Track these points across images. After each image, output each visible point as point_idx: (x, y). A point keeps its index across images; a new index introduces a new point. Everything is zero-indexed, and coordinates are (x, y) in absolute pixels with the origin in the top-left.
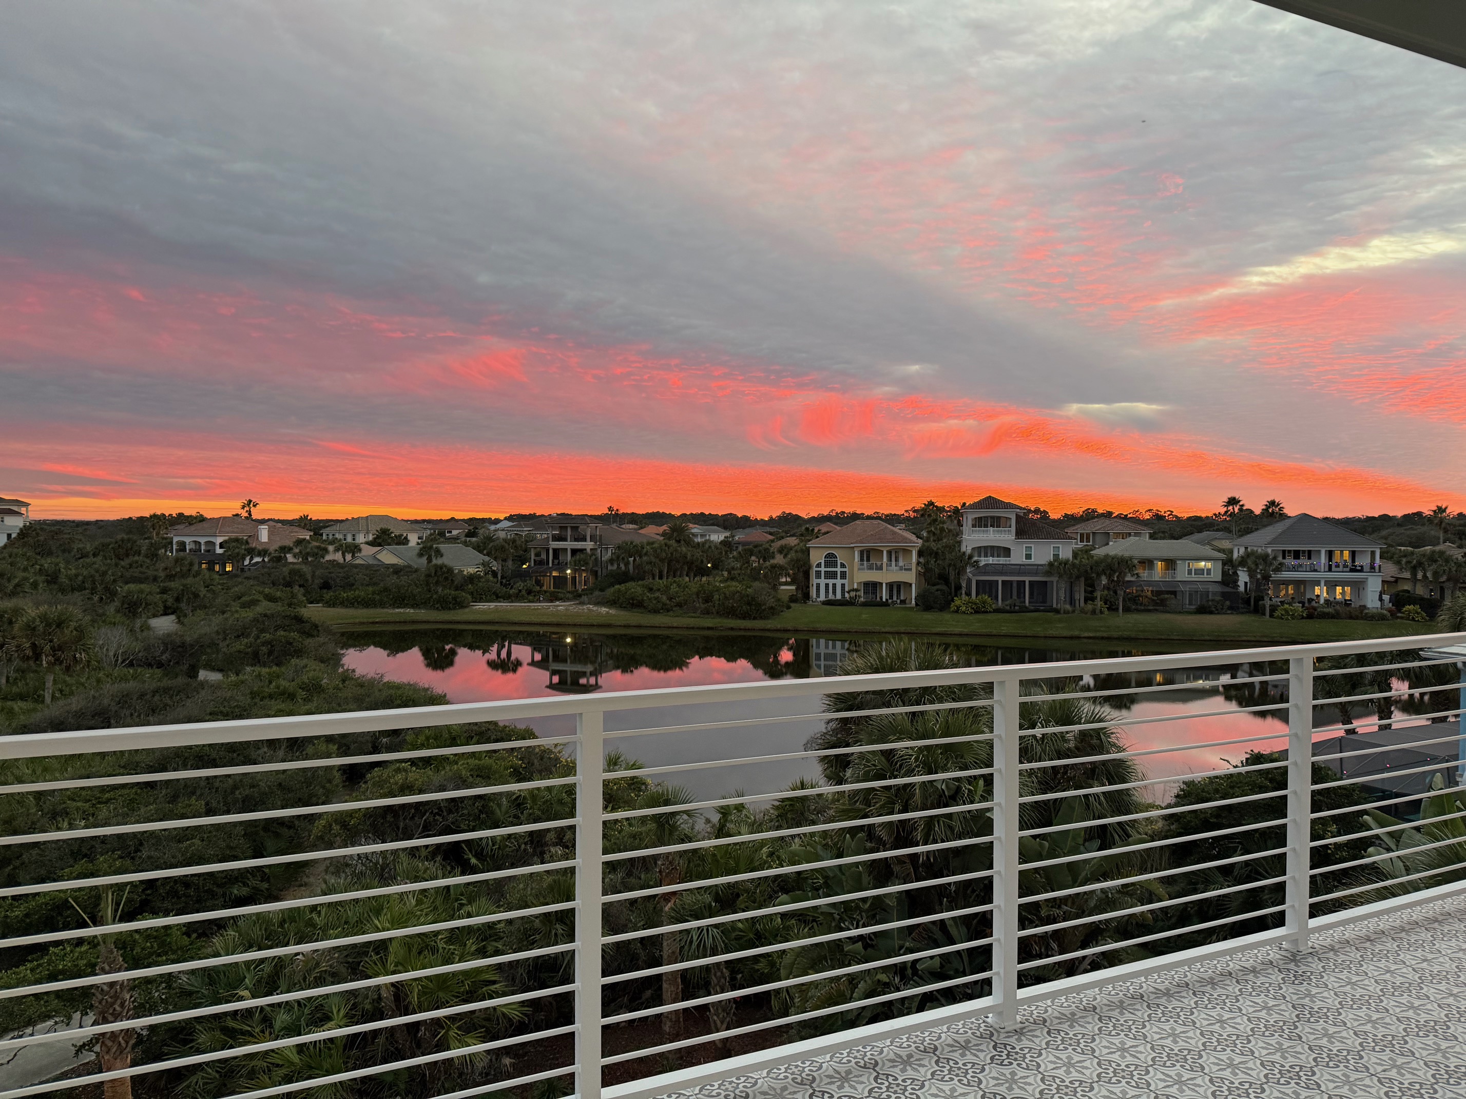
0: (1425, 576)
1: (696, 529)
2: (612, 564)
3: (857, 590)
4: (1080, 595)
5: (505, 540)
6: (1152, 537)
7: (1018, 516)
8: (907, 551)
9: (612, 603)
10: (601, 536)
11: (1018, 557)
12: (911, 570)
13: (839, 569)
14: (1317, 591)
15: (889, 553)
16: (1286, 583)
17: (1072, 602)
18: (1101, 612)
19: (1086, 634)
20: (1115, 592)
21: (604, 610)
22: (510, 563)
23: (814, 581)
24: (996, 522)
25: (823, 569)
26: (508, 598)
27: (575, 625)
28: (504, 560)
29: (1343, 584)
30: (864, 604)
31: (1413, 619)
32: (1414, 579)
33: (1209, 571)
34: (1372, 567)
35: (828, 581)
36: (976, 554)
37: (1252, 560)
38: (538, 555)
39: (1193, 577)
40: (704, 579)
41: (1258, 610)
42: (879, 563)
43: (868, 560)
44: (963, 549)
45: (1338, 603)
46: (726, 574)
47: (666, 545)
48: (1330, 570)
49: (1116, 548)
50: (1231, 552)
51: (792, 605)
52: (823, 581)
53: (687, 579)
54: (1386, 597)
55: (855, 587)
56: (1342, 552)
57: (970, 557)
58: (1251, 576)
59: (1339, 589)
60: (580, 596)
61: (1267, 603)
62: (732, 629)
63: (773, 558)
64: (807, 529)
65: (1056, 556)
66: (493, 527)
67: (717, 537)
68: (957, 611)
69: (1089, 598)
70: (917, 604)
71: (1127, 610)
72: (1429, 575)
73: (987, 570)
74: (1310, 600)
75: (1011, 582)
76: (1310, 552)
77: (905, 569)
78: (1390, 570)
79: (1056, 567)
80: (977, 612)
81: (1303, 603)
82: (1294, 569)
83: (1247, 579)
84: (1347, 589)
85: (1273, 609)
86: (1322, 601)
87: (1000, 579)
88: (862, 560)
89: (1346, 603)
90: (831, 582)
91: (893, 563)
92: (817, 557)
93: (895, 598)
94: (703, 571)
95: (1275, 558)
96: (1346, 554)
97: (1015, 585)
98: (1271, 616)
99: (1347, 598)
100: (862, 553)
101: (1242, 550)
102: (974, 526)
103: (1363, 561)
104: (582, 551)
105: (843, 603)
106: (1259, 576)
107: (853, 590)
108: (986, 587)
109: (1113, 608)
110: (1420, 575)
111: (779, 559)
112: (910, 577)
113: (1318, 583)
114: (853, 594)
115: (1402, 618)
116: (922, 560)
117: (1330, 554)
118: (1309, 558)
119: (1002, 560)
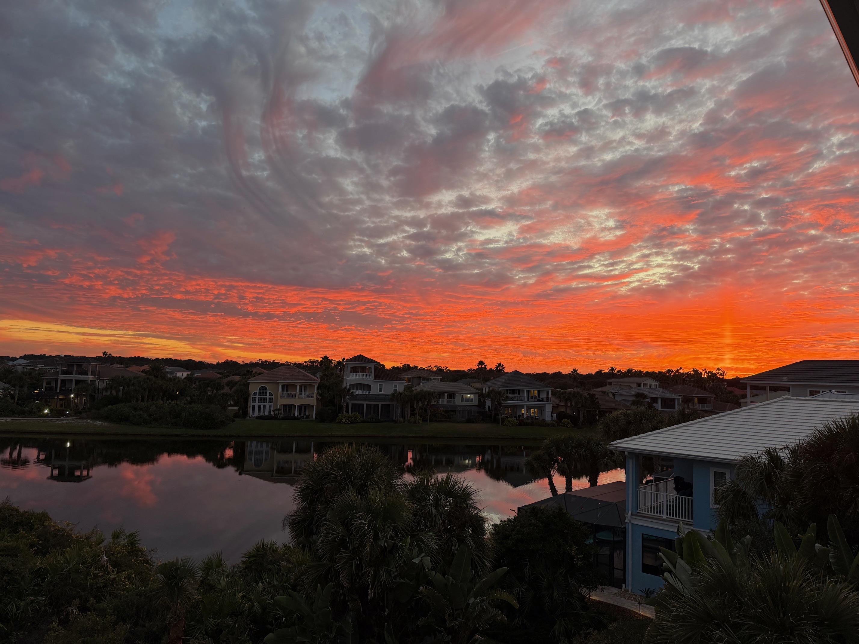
0: (571, 404)
1: (168, 369)
2: (106, 391)
3: (279, 410)
4: (408, 413)
5: (23, 373)
6: (442, 380)
7: (375, 367)
8: (311, 386)
9: (106, 418)
10: (99, 372)
11: (375, 391)
12: (314, 397)
13: (268, 397)
14: (523, 411)
15: (301, 387)
16: (508, 406)
17: (403, 415)
18: (419, 422)
19: (411, 435)
20: (426, 411)
21: (99, 423)
22: (26, 389)
23: (251, 404)
24: (363, 370)
25: (257, 396)
26: (22, 414)
27: (75, 434)
28: (21, 387)
29: (534, 407)
30: (283, 419)
31: (567, 426)
32: (566, 406)
33: (472, 399)
34: (548, 398)
35: (260, 404)
36: (352, 389)
37: (494, 395)
38: (49, 383)
39: (464, 403)
40: (173, 402)
41: (495, 421)
42: (294, 393)
43: (287, 391)
44: (344, 385)
45: (532, 417)
46: (189, 399)
47: (148, 379)
48: (528, 400)
49: (424, 387)
50: (481, 390)
51: (236, 419)
52: (257, 404)
53: (162, 402)
54: (554, 415)
55: (278, 407)
56: (534, 391)
57: (349, 390)
58: (492, 403)
59: (532, 410)
60: (80, 413)
61: (500, 417)
62: (193, 436)
63: (223, 389)
64: (248, 371)
65: (395, 390)
66: (11, 363)
67: (182, 374)
68: (340, 423)
69: (413, 414)
70: (316, 418)
71: (431, 421)
72: (573, 404)
73: (357, 398)
74: (519, 416)
75: (371, 405)
76: (519, 390)
77: (310, 397)
78: (556, 400)
79: (395, 396)
80: (352, 423)
81: (516, 417)
82: (512, 399)
83: (490, 404)
84: (536, 410)
85: (503, 420)
86: (525, 417)
87: (365, 403)
88: (283, 391)
89: (536, 418)
90: (262, 404)
91: (303, 393)
92: (254, 389)
93: (302, 415)
94: (173, 397)
95: (504, 394)
96: (536, 392)
97: (372, 406)
98: (502, 424)
99: (536, 415)
100: (283, 386)
101: (487, 390)
102: (351, 372)
103: (543, 396)
104: (84, 381)
105: (269, 418)
106: (496, 403)
107: (277, 410)
108: (357, 408)
109: (424, 420)
110: (569, 404)
111: (226, 390)
112: (313, 402)
113: (523, 407)
114: (276, 412)
115: (562, 426)
116: (319, 391)
117: (528, 392)
118: (519, 394)
119: (366, 392)
